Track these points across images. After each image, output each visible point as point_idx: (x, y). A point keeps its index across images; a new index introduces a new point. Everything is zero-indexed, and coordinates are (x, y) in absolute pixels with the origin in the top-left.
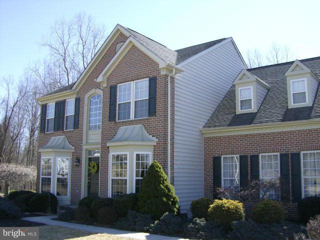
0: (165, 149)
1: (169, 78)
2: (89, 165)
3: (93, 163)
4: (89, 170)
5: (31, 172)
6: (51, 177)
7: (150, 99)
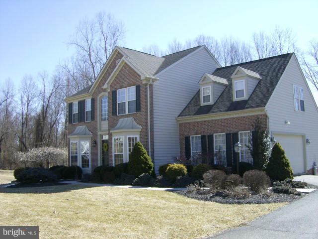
0: (147, 133)
1: (148, 86)
2: (103, 146)
3: (105, 144)
4: (103, 149)
5: (63, 152)
6: (78, 155)
7: (137, 100)
